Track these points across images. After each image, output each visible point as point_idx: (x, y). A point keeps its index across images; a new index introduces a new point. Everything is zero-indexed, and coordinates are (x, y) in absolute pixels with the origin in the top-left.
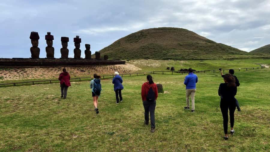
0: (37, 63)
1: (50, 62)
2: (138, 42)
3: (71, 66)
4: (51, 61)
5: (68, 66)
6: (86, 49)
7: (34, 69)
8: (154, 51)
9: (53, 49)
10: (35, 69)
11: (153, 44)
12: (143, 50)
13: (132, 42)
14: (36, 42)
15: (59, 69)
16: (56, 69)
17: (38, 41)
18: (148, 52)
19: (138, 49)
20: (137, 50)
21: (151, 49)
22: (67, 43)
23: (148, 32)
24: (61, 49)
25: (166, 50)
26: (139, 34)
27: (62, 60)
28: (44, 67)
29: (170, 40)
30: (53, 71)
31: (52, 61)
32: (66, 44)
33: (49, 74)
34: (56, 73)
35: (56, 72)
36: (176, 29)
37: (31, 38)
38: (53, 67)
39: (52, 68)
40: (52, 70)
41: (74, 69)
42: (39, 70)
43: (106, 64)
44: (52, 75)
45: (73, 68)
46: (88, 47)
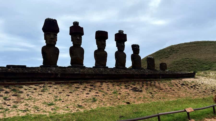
0: (52, 74)
1: (76, 73)
2: (169, 58)
3: (112, 81)
4: (77, 71)
5: (107, 81)
6: (133, 53)
7: (41, 87)
8: (192, 67)
9: (82, 51)
10: (43, 87)
11: (188, 59)
12: (177, 65)
13: (161, 59)
14: (52, 36)
15: (92, 86)
16: (86, 87)
17: (57, 35)
18: (184, 67)
19: (170, 64)
20: (170, 66)
21: (187, 65)
22: (105, 41)
23: (179, 47)
24: (96, 52)
25: (207, 64)
26: (169, 50)
27: (96, 69)
28: (63, 83)
29: (208, 54)
30: (80, 90)
31: (79, 72)
32: (103, 43)
33: (70, 98)
34: (84, 96)
35: (85, 92)
36: (212, 42)
37: (44, 29)
38: (81, 84)
39: (78, 84)
40: (78, 88)
41: (118, 85)
42: (51, 90)
43: (168, 78)
44: (76, 101)
45: (115, 83)
46: (136, 48)
